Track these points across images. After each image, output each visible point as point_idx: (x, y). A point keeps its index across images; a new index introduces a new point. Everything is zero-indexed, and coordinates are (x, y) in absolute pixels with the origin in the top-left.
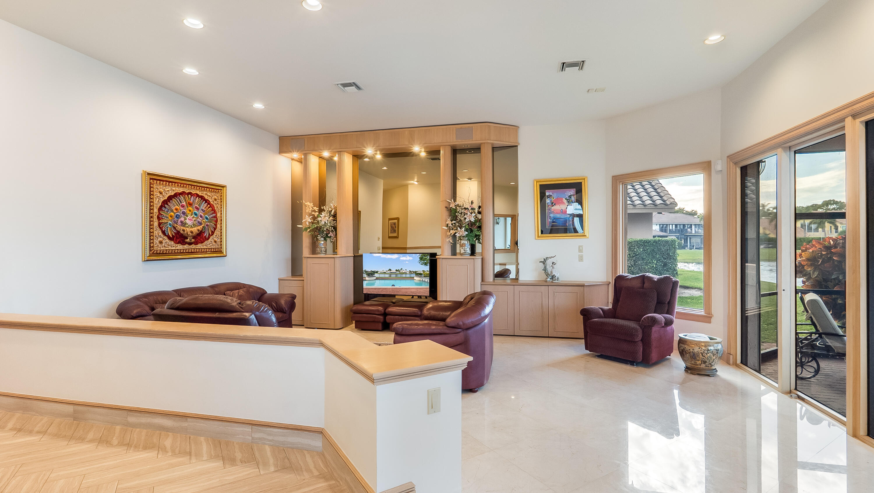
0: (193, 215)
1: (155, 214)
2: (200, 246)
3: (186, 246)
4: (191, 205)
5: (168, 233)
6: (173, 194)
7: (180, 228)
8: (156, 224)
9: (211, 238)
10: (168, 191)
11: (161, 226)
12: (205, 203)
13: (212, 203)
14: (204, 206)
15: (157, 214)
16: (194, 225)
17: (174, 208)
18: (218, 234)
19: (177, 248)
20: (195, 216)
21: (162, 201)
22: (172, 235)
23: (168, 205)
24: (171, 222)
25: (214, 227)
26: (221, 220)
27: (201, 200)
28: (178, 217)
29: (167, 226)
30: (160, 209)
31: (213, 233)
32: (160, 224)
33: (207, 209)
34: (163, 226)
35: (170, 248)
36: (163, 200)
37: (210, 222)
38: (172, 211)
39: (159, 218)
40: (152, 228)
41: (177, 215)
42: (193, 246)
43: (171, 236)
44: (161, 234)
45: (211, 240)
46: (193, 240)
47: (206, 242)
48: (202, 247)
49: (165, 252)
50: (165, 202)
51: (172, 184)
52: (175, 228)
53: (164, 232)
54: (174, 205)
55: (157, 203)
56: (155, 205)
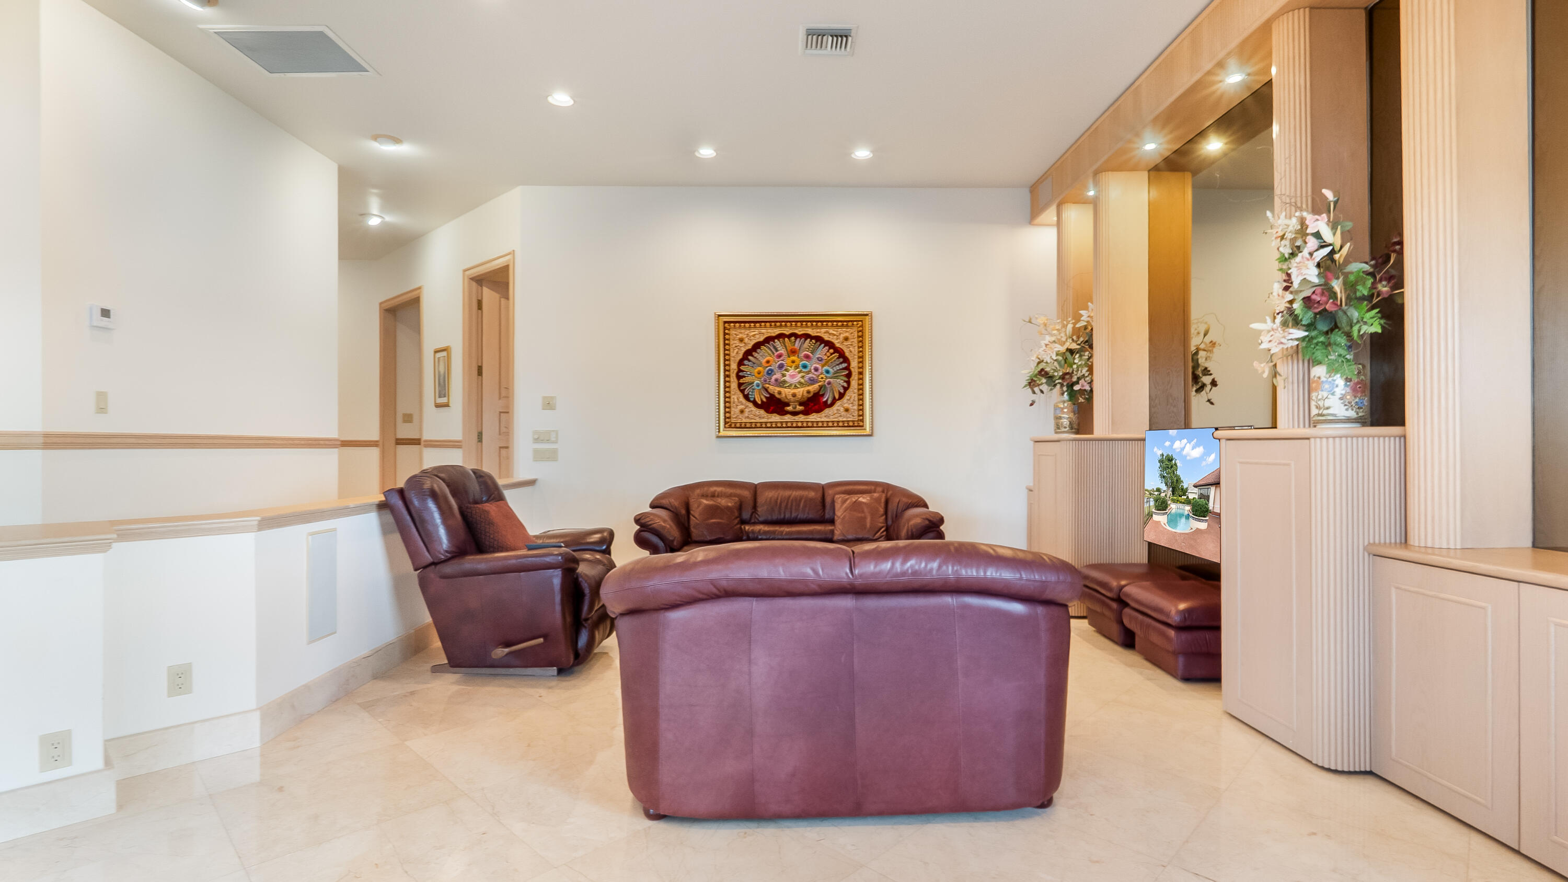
0: (801, 368)
1: (732, 371)
2: (813, 417)
3: (788, 418)
4: (793, 352)
5: (755, 398)
6: (762, 339)
7: (774, 389)
8: (734, 385)
9: (838, 403)
10: (754, 336)
11: (742, 388)
12: (824, 347)
13: (838, 345)
14: (822, 351)
15: (736, 371)
16: (800, 383)
17: (764, 361)
18: (853, 397)
19: (770, 421)
20: (804, 370)
21: (743, 352)
22: (762, 400)
23: (752, 356)
24: (758, 382)
25: (843, 386)
26: (861, 373)
27: (815, 344)
28: (770, 373)
29: (753, 388)
30: (741, 363)
31: (842, 396)
32: (740, 385)
33: (828, 357)
34: (746, 388)
35: (758, 420)
36: (745, 349)
37: (836, 377)
38: (760, 365)
39: (739, 377)
40: (728, 392)
41: (770, 370)
42: (801, 418)
43: (760, 403)
44: (742, 399)
45: (839, 408)
46: (800, 408)
47: (827, 411)
48: (819, 419)
49: (748, 425)
50: (748, 353)
51: (761, 325)
52: (766, 390)
53: (747, 397)
54: (764, 355)
55: (736, 354)
56: (732, 359)
